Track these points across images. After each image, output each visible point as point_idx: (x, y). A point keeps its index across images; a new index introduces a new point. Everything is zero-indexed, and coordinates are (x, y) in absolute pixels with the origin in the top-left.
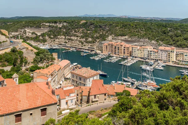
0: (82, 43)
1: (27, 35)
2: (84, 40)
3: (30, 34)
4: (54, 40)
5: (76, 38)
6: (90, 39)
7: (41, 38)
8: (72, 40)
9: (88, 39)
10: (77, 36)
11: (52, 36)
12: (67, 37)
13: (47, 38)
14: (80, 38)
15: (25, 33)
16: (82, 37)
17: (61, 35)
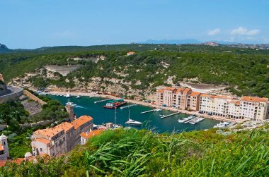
0: (127, 89)
1: (48, 77)
2: (130, 83)
3: (52, 76)
4: (86, 84)
5: (117, 81)
6: (139, 83)
7: (67, 81)
8: (112, 84)
9: (135, 82)
10: (120, 78)
11: (83, 78)
12: (104, 79)
13: (76, 80)
14: (124, 81)
15: (45, 74)
16: (128, 79)
17: (96, 76)
